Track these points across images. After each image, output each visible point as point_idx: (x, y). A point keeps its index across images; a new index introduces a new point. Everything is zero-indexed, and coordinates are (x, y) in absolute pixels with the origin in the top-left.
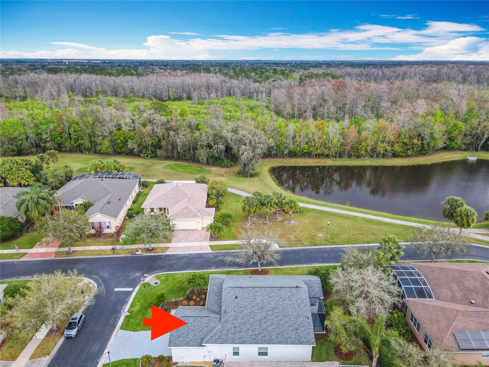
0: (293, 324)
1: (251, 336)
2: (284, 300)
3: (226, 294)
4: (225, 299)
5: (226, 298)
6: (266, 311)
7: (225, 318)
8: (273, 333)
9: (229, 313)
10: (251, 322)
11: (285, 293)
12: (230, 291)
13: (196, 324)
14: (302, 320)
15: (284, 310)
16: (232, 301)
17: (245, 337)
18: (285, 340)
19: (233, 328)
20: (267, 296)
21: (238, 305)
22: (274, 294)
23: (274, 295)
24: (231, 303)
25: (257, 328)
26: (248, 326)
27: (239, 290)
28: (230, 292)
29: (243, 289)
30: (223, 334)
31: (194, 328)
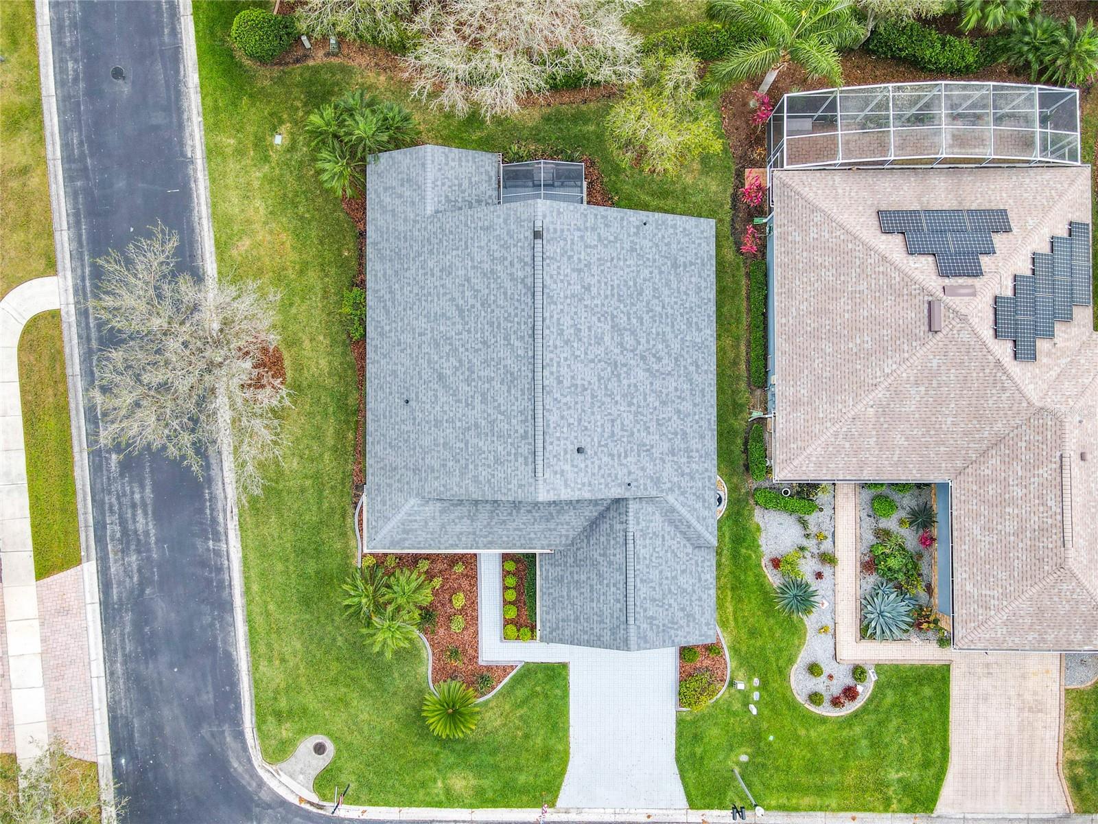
0: (661, 273)
1: (695, 405)
2: (588, 288)
3: (566, 485)
4: (586, 488)
5: (583, 484)
6: (622, 352)
7: (645, 484)
8: (688, 338)
9: (630, 473)
10: (657, 404)
11: (562, 281)
12: (556, 473)
13: (654, 575)
14: (651, 244)
15: (619, 295)
16: (593, 463)
17: (697, 422)
18: (706, 304)
19: (675, 459)
20: (575, 345)
21: (606, 445)
22: (567, 321)
23: (571, 322)
24: (600, 468)
25: (674, 384)
26: (669, 411)
27: (551, 443)
28: (562, 471)
29: (548, 426)
30: (691, 488)
31: (667, 578)
